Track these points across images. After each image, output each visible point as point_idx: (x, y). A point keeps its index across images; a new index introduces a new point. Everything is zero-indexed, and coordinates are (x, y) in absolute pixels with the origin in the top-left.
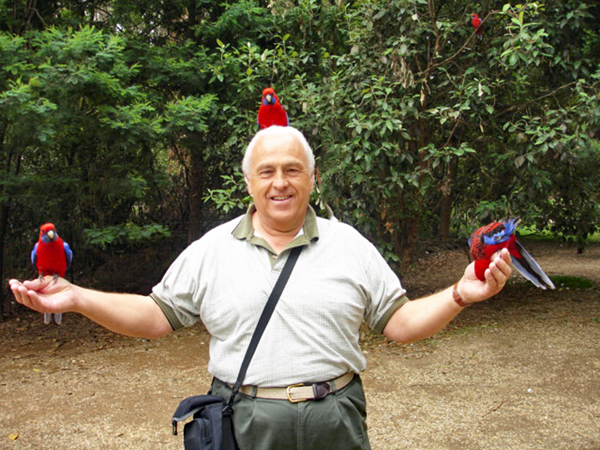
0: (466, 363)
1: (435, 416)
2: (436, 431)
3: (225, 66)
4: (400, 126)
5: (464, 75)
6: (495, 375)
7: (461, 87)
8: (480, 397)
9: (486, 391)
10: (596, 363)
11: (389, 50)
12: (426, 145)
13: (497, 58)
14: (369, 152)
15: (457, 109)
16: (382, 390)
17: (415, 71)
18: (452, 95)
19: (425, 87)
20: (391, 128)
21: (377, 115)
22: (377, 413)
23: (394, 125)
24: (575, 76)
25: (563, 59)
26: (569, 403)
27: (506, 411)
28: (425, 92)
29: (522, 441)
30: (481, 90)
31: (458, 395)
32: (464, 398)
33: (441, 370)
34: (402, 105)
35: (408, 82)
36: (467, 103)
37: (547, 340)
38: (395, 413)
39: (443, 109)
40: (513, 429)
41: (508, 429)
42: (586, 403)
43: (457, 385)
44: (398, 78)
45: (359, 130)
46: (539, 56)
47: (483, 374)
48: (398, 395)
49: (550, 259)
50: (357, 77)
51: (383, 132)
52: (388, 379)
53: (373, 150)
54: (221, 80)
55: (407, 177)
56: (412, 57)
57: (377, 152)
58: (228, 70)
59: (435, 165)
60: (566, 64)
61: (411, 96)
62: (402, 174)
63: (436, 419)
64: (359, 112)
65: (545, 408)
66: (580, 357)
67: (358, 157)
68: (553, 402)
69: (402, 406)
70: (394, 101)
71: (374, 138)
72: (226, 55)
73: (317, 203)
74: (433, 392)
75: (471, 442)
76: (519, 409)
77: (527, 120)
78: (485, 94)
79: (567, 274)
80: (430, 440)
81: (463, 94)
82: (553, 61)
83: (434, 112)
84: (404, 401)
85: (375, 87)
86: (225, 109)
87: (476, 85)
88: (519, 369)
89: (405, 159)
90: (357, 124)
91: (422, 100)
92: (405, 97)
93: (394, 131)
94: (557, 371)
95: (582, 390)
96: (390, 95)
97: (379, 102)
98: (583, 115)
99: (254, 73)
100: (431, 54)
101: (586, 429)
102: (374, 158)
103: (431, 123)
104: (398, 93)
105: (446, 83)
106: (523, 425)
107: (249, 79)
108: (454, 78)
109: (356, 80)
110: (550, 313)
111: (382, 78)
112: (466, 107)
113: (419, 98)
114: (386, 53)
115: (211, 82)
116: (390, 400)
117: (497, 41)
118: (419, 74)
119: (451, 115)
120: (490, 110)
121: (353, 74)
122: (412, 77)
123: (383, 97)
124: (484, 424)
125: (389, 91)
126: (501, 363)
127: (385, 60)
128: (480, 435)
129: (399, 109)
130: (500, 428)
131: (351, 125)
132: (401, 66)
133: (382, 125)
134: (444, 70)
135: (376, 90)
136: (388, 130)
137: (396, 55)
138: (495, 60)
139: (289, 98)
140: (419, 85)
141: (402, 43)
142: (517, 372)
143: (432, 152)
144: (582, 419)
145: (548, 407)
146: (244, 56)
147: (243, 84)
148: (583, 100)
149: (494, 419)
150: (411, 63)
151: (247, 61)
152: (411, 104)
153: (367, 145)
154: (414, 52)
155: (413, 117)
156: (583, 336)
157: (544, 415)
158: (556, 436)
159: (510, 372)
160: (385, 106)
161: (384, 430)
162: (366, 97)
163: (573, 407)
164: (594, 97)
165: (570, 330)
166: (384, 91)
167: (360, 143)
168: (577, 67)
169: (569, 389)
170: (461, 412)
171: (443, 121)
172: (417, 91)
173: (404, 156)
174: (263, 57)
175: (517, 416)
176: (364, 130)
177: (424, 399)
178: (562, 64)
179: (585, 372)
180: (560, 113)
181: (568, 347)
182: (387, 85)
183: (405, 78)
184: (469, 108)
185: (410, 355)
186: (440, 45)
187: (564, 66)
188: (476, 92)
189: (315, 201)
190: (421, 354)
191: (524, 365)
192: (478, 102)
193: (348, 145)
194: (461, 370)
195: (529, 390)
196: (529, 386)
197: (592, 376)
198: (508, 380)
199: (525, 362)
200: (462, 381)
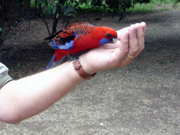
6: (75, 113)
47: (67, 113)
49: (97, 24)
88: (91, 107)
94: (118, 108)
95: (138, 122)
126: (78, 102)
142: (90, 110)
159: (85, 110)
165: (121, 75)
169: (129, 122)
179: (138, 108)
191: (94, 104)
195: (101, 124)
196: (100, 120)
197: (143, 111)
198: (85, 116)
199: (95, 101)
200: (52, 118)
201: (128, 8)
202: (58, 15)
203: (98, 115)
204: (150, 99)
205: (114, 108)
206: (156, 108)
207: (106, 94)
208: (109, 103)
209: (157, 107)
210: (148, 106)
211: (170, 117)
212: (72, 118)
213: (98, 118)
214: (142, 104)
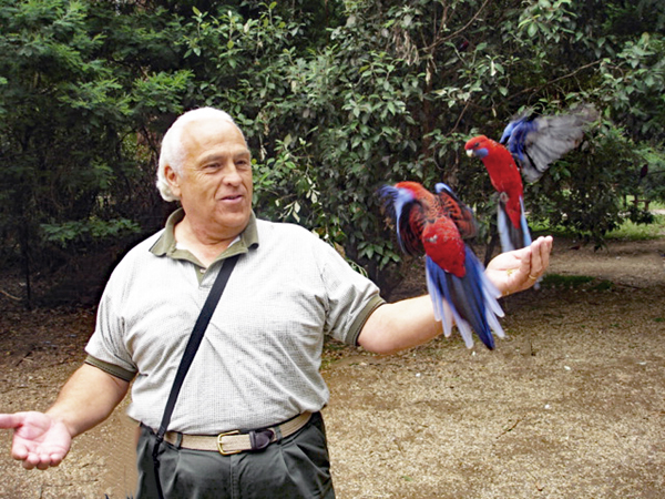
0: (476, 375)
1: (444, 438)
2: (446, 455)
3: (202, 38)
4: (404, 109)
5: (475, 52)
6: (509, 390)
7: (471, 65)
8: (493, 415)
9: (499, 407)
10: (619, 375)
11: (391, 22)
12: (431, 131)
13: (512, 33)
14: (366, 138)
15: (467, 90)
16: (384, 408)
17: (419, 47)
18: (461, 74)
19: (431, 64)
20: (393, 110)
21: (377, 96)
22: (379, 434)
23: (396, 107)
24: (598, 55)
25: (585, 35)
26: (592, 421)
27: (523, 430)
28: (432, 70)
29: (542, 466)
30: (494, 68)
31: (468, 413)
32: (476, 417)
33: (448, 383)
34: (405, 85)
35: (412, 59)
36: (478, 83)
37: (564, 349)
38: (398, 435)
39: (452, 90)
40: (531, 452)
41: (526, 452)
42: (610, 421)
43: (467, 401)
44: (402, 53)
45: (356, 112)
46: (559, 31)
47: (495, 388)
48: (401, 413)
49: (563, 257)
50: (354, 52)
51: (384, 115)
52: (390, 395)
53: (372, 135)
54: (198, 54)
55: (409, 166)
56: (415, 29)
57: (377, 139)
58: (206, 43)
59: (441, 154)
60: (589, 41)
61: (415, 75)
62: (405, 163)
63: (445, 441)
64: (356, 93)
65: (566, 427)
66: (602, 368)
67: (355, 144)
68: (574, 420)
69: (406, 426)
70: (396, 80)
71: (374, 122)
72: (203, 25)
73: (308, 196)
74: (441, 410)
75: (486, 467)
76: (536, 428)
77: (545, 104)
78: (498, 74)
79: (581, 273)
80: (440, 466)
81: (473, 73)
82: (575, 36)
83: (442, 93)
84: (408, 421)
85: (375, 63)
86: (202, 87)
87: (488, 63)
88: (534, 382)
89: (408, 147)
90: (355, 106)
91: (428, 79)
92: (408, 75)
93: (397, 114)
94: (577, 384)
95: (605, 406)
96: (392, 74)
97: (380, 81)
98: (607, 99)
99: (236, 46)
100: (438, 28)
101: (612, 451)
102: (373, 145)
103: (436, 106)
104: (401, 71)
105: (454, 61)
106: (543, 447)
107: (230, 53)
108: (464, 55)
109: (353, 55)
110: (566, 318)
111: (383, 54)
112: (477, 88)
113: (425, 77)
114: (387, 25)
115: (185, 56)
116: (393, 419)
117: (511, 13)
118: (425, 49)
119: (460, 97)
120: (504, 92)
121: (350, 48)
122: (417, 53)
123: (384, 75)
124: (498, 446)
125: (391, 68)
126: (515, 375)
127: (385, 33)
128: (496, 459)
129: (401, 88)
130: (517, 451)
131: (347, 107)
132: (403, 40)
133: (383, 107)
134: (452, 45)
135: (376, 67)
136: (389, 112)
137: (399, 27)
138: (510, 35)
139: (276, 75)
140: (425, 62)
141: (406, 14)
142: (533, 386)
143: (438, 138)
144: (607, 439)
145: (568, 426)
146: (225, 27)
147: (223, 59)
148: (608, 82)
149: (510, 440)
150: (415, 36)
151: (228, 32)
152: (415, 84)
153: (365, 130)
154: (419, 24)
155: (418, 99)
156: (603, 344)
157: (564, 435)
158: (579, 459)
159: (525, 386)
160: (387, 86)
161: (387, 455)
162: (364, 75)
163: (596, 425)
164: (620, 79)
165: (588, 337)
166: (385, 68)
167: (357, 127)
168: (600, 45)
169: (590, 405)
170: (473, 433)
171: (451, 103)
172: (421, 69)
173: (406, 143)
174: (246, 28)
175: (535, 437)
176: (362, 113)
177: (430, 419)
178: (585, 41)
179: (607, 385)
180: (581, 96)
181: (588, 357)
182: (389, 62)
183: (409, 54)
184: (480, 89)
185: (413, 367)
186: (448, 16)
187: (586, 43)
188: (488, 72)
189: (306, 193)
190: (425, 365)
191: (539, 377)
192: (490, 83)
193: (344, 130)
194: (470, 383)
195: (547, 407)
196: (546, 402)
197: (616, 390)
198: (523, 395)
199: (541, 373)
200: (472, 397)
201: (611, 230)
202: (490, 238)
203: (544, 394)
204: (629, 373)
205: (570, 384)
206: (635, 387)
207: (560, 364)
208: (564, 377)
209: (637, 386)
210: (624, 384)
211: (655, 400)
212: (502, 396)
213: (544, 398)
214: (615, 380)
